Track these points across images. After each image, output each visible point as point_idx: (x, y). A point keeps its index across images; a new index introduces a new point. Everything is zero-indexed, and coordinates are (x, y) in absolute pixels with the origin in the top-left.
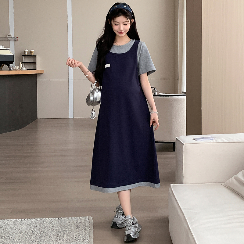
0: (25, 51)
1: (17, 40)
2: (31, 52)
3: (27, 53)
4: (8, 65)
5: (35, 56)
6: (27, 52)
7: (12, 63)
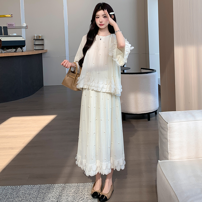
0: (34, 36)
1: (27, 28)
2: (39, 37)
4: (21, 48)
5: (43, 39)
6: (36, 37)
7: (24, 46)
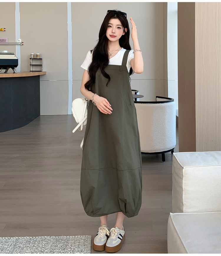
0: (31, 55)
1: (23, 45)
2: (37, 56)
3: (33, 57)
4: (13, 69)
5: (41, 59)
7: (16, 66)
